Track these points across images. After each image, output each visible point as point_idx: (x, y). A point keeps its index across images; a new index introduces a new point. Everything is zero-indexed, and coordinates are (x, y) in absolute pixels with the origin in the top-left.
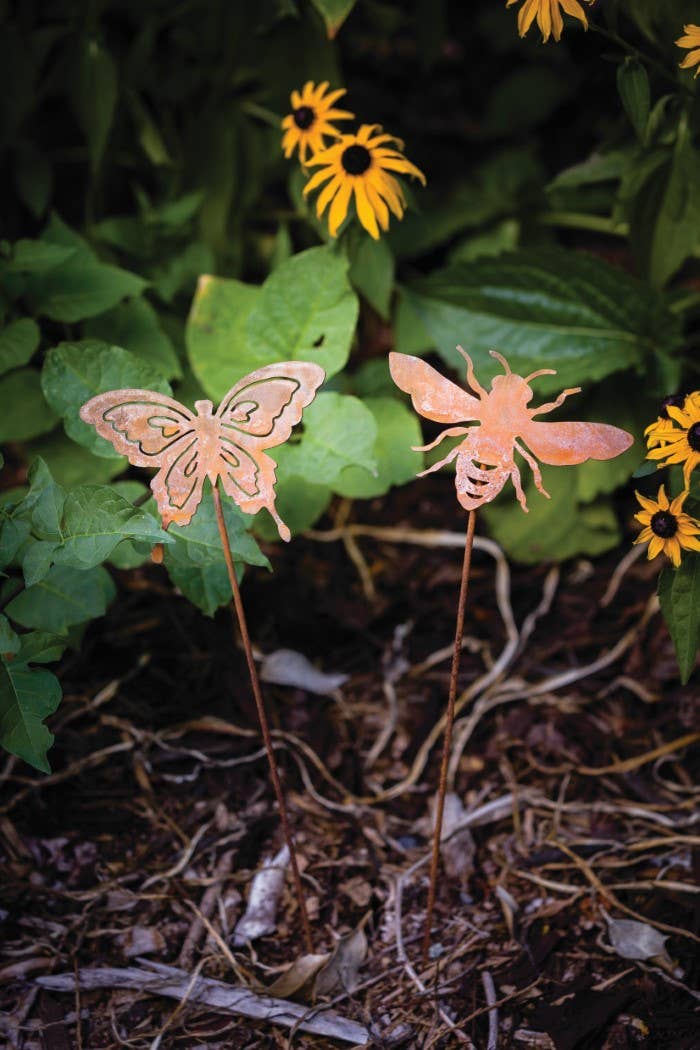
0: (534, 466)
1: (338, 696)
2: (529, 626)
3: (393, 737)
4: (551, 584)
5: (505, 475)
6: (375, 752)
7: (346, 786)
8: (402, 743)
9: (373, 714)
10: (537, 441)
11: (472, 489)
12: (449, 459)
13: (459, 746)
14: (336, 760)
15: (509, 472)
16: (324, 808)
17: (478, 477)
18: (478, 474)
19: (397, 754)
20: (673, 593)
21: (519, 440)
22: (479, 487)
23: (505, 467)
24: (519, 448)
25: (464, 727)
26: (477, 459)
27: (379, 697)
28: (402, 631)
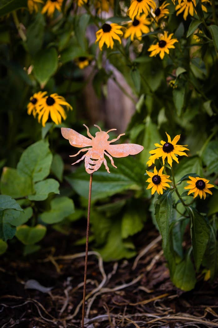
0: (111, 158)
1: (50, 293)
2: (110, 276)
3: (68, 305)
4: (115, 266)
5: (101, 162)
6: (62, 311)
7: (53, 316)
8: (71, 307)
9: (61, 299)
10: (111, 151)
11: (91, 167)
12: (82, 158)
13: (89, 306)
14: (50, 310)
15: (102, 161)
16: (46, 321)
17: (93, 163)
18: (92, 162)
19: (69, 311)
20: (160, 214)
21: (105, 151)
22: (93, 166)
23: (101, 160)
24: (106, 153)
25: (90, 301)
26: (92, 158)
27: (63, 295)
28: (69, 279)
